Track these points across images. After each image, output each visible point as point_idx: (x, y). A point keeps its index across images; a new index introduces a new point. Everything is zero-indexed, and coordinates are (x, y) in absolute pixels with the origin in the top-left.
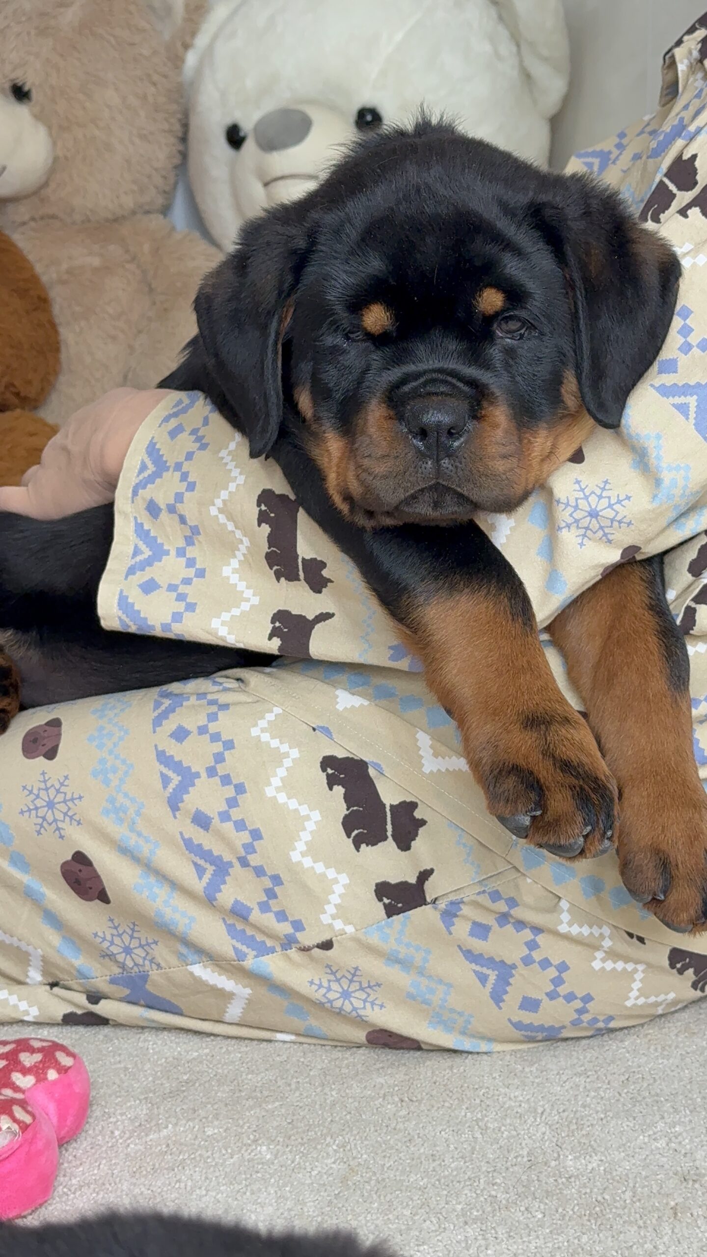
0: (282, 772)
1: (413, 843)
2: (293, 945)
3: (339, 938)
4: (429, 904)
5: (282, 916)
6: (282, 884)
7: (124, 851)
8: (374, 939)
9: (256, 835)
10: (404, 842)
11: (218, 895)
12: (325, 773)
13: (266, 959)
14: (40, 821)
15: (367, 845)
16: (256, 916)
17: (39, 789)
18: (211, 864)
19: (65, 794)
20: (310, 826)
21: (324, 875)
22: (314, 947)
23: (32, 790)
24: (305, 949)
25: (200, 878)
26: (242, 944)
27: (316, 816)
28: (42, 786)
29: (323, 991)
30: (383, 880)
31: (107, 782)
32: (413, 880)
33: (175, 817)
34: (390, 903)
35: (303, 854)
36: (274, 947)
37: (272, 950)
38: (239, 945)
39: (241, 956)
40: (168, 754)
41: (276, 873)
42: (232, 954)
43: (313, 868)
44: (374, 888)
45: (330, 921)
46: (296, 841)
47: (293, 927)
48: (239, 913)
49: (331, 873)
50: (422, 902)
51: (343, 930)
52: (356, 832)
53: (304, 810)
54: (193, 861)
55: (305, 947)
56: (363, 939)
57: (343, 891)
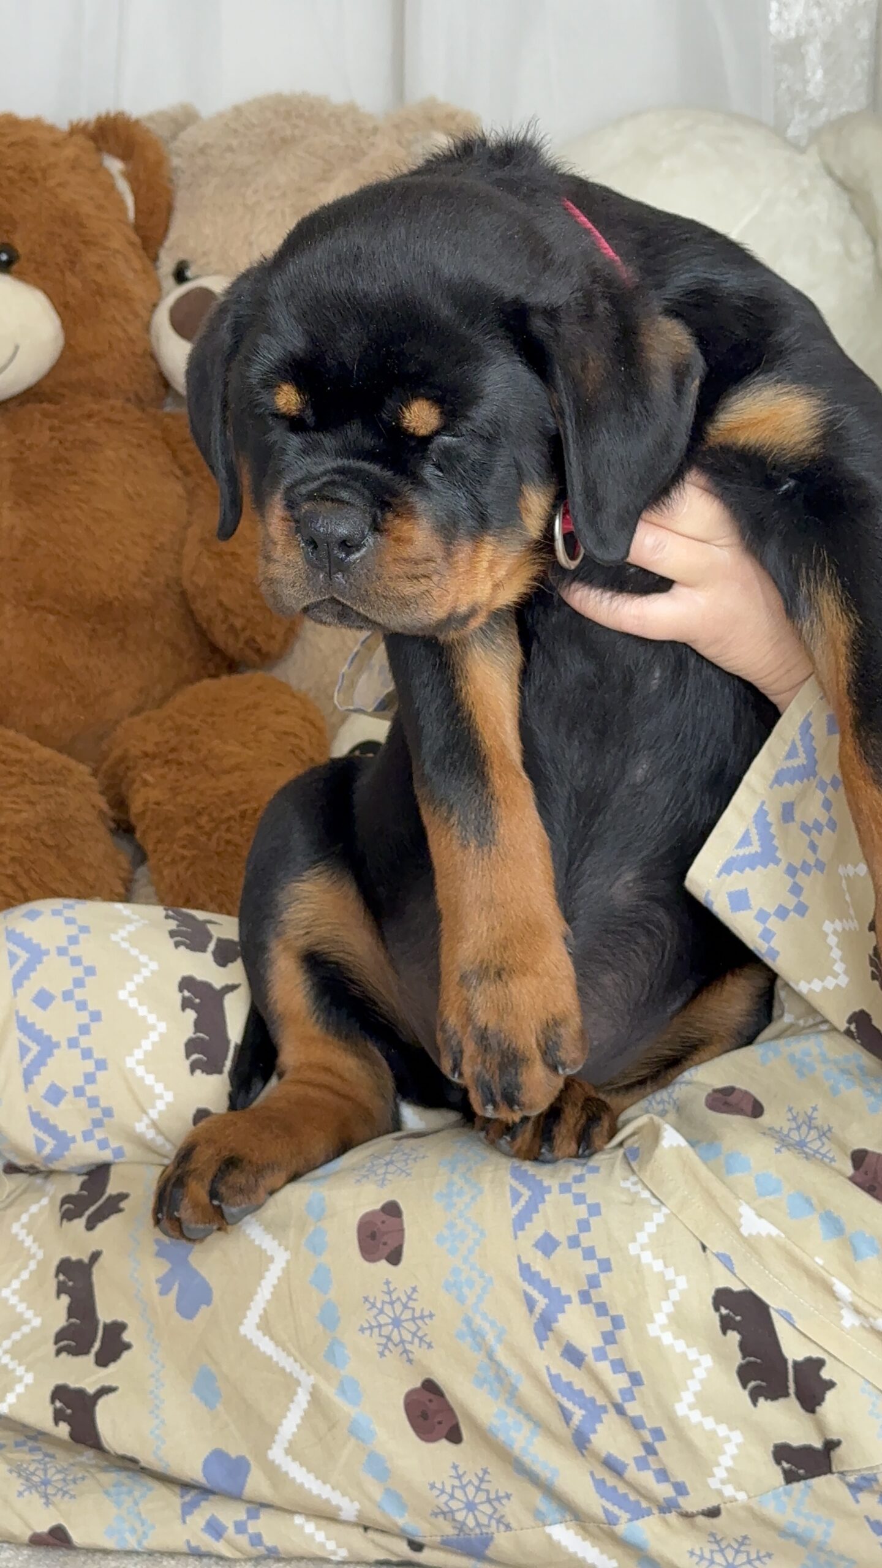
0: (667, 1307)
1: (820, 1406)
2: (673, 1510)
3: (728, 1505)
4: (834, 1473)
5: (663, 1475)
6: (664, 1439)
8: (770, 1509)
9: (636, 1379)
10: (809, 1402)
12: (718, 1314)
13: (640, 1523)
14: (383, 1340)
15: (766, 1400)
16: (632, 1472)
17: (383, 1302)
18: (581, 1408)
19: (414, 1310)
20: (700, 1373)
21: (714, 1432)
22: (698, 1514)
23: (374, 1302)
24: (687, 1516)
25: (568, 1423)
26: (614, 1504)
27: (707, 1361)
28: (387, 1298)
29: (705, 1564)
30: (783, 1441)
31: (461, 1299)
32: (818, 1446)
33: (542, 1348)
34: (790, 1469)
35: (690, 1407)
36: (650, 1509)
37: (649, 1513)
38: (609, 1506)
39: (612, 1520)
40: (533, 1270)
41: (657, 1425)
42: (601, 1515)
43: (701, 1423)
44: (771, 1449)
45: (719, 1486)
46: (683, 1391)
47: (675, 1490)
48: (612, 1465)
49: (722, 1430)
50: (827, 1470)
51: (734, 1497)
52: (752, 1383)
53: (693, 1354)
54: (559, 1402)
55: (687, 1513)
56: (756, 1507)
57: (735, 1451)
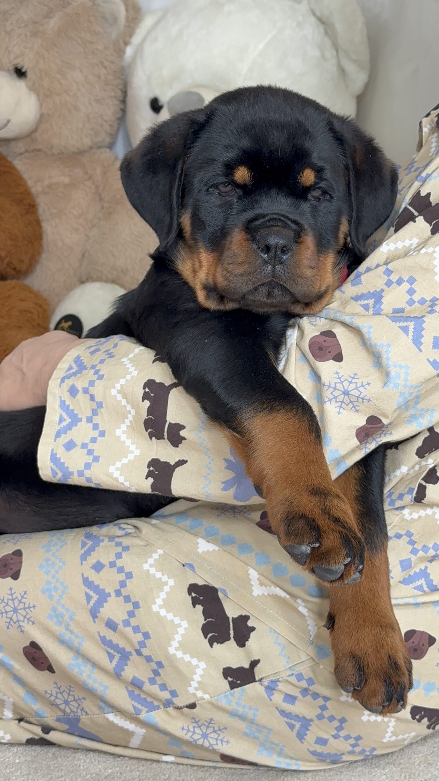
0: (163, 595)
1: (247, 643)
2: (171, 706)
3: (200, 702)
4: (257, 681)
5: (163, 687)
6: (163, 667)
7: (62, 642)
8: (223, 703)
9: (147, 636)
10: (242, 641)
11: (122, 673)
12: (190, 596)
13: (153, 713)
14: (8, 620)
15: (218, 643)
16: (147, 686)
17: (8, 600)
18: (118, 653)
19: (25, 603)
20: (181, 631)
21: (190, 662)
22: (184, 707)
23: (3, 600)
24: (178, 708)
25: (111, 662)
26: (138, 704)
27: (185, 624)
28: (10, 597)
29: (190, 734)
30: (228, 666)
31: (51, 597)
32: (247, 666)
33: (95, 622)
34: (232, 681)
35: (177, 649)
36: (159, 706)
37: (158, 708)
38: (136, 704)
39: (138, 712)
40: (90, 580)
41: (159, 660)
42: (132, 710)
43: (183, 658)
44: (222, 671)
45: (194, 691)
46: (172, 641)
47: (171, 694)
48: (136, 684)
49: (194, 662)
50: (254, 680)
51: (203, 697)
52: (210, 635)
53: (177, 620)
54: (106, 650)
55: (178, 707)
56: (215, 703)
57: (202, 673)
